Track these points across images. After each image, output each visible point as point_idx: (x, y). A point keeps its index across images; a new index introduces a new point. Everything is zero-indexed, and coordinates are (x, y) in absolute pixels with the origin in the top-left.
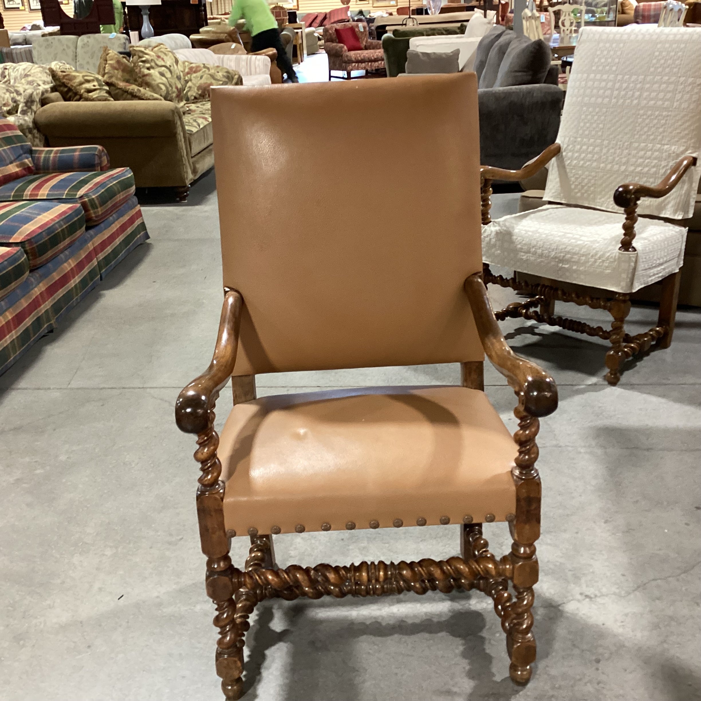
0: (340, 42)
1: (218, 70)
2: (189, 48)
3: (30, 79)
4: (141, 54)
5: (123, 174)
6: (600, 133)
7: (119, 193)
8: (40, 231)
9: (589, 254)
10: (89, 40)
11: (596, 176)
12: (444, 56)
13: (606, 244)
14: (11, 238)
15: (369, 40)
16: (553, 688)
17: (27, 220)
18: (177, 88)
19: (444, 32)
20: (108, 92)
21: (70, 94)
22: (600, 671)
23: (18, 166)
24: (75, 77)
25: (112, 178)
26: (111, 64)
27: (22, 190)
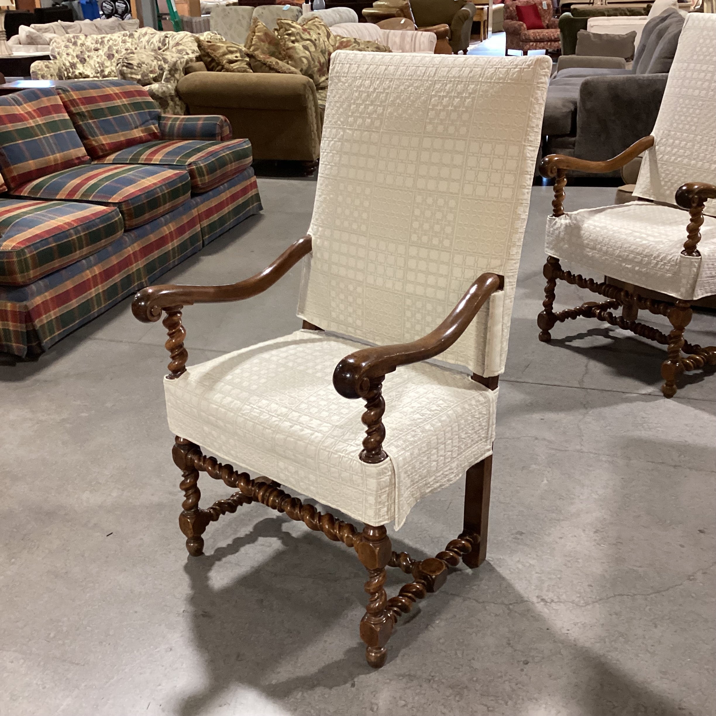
0: (520, 20)
1: (369, 45)
2: (355, 22)
3: (180, 47)
4: (288, 27)
5: (240, 145)
6: (694, 128)
7: (231, 163)
8: (140, 193)
9: (652, 255)
10: (263, 11)
11: (686, 174)
12: (617, 38)
13: (670, 246)
14: (110, 198)
15: (552, 19)
16: (471, 680)
17: (130, 182)
18: (319, 62)
19: (628, 13)
20: (249, 64)
21: (213, 64)
22: (524, 673)
23: (143, 131)
24: (219, 47)
25: (228, 148)
26: (258, 36)
27: (140, 153)
